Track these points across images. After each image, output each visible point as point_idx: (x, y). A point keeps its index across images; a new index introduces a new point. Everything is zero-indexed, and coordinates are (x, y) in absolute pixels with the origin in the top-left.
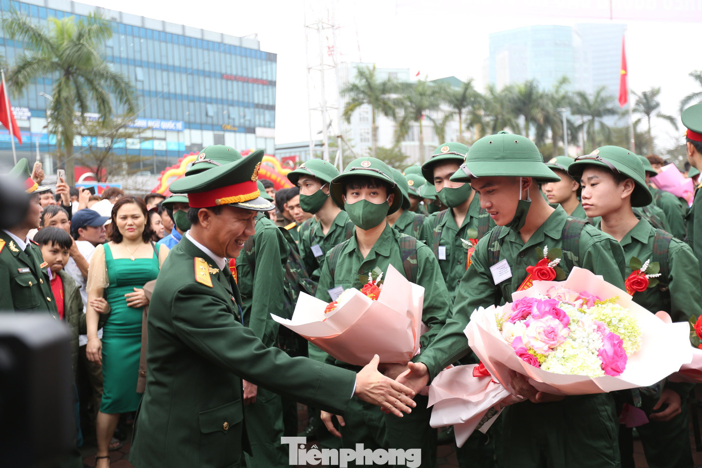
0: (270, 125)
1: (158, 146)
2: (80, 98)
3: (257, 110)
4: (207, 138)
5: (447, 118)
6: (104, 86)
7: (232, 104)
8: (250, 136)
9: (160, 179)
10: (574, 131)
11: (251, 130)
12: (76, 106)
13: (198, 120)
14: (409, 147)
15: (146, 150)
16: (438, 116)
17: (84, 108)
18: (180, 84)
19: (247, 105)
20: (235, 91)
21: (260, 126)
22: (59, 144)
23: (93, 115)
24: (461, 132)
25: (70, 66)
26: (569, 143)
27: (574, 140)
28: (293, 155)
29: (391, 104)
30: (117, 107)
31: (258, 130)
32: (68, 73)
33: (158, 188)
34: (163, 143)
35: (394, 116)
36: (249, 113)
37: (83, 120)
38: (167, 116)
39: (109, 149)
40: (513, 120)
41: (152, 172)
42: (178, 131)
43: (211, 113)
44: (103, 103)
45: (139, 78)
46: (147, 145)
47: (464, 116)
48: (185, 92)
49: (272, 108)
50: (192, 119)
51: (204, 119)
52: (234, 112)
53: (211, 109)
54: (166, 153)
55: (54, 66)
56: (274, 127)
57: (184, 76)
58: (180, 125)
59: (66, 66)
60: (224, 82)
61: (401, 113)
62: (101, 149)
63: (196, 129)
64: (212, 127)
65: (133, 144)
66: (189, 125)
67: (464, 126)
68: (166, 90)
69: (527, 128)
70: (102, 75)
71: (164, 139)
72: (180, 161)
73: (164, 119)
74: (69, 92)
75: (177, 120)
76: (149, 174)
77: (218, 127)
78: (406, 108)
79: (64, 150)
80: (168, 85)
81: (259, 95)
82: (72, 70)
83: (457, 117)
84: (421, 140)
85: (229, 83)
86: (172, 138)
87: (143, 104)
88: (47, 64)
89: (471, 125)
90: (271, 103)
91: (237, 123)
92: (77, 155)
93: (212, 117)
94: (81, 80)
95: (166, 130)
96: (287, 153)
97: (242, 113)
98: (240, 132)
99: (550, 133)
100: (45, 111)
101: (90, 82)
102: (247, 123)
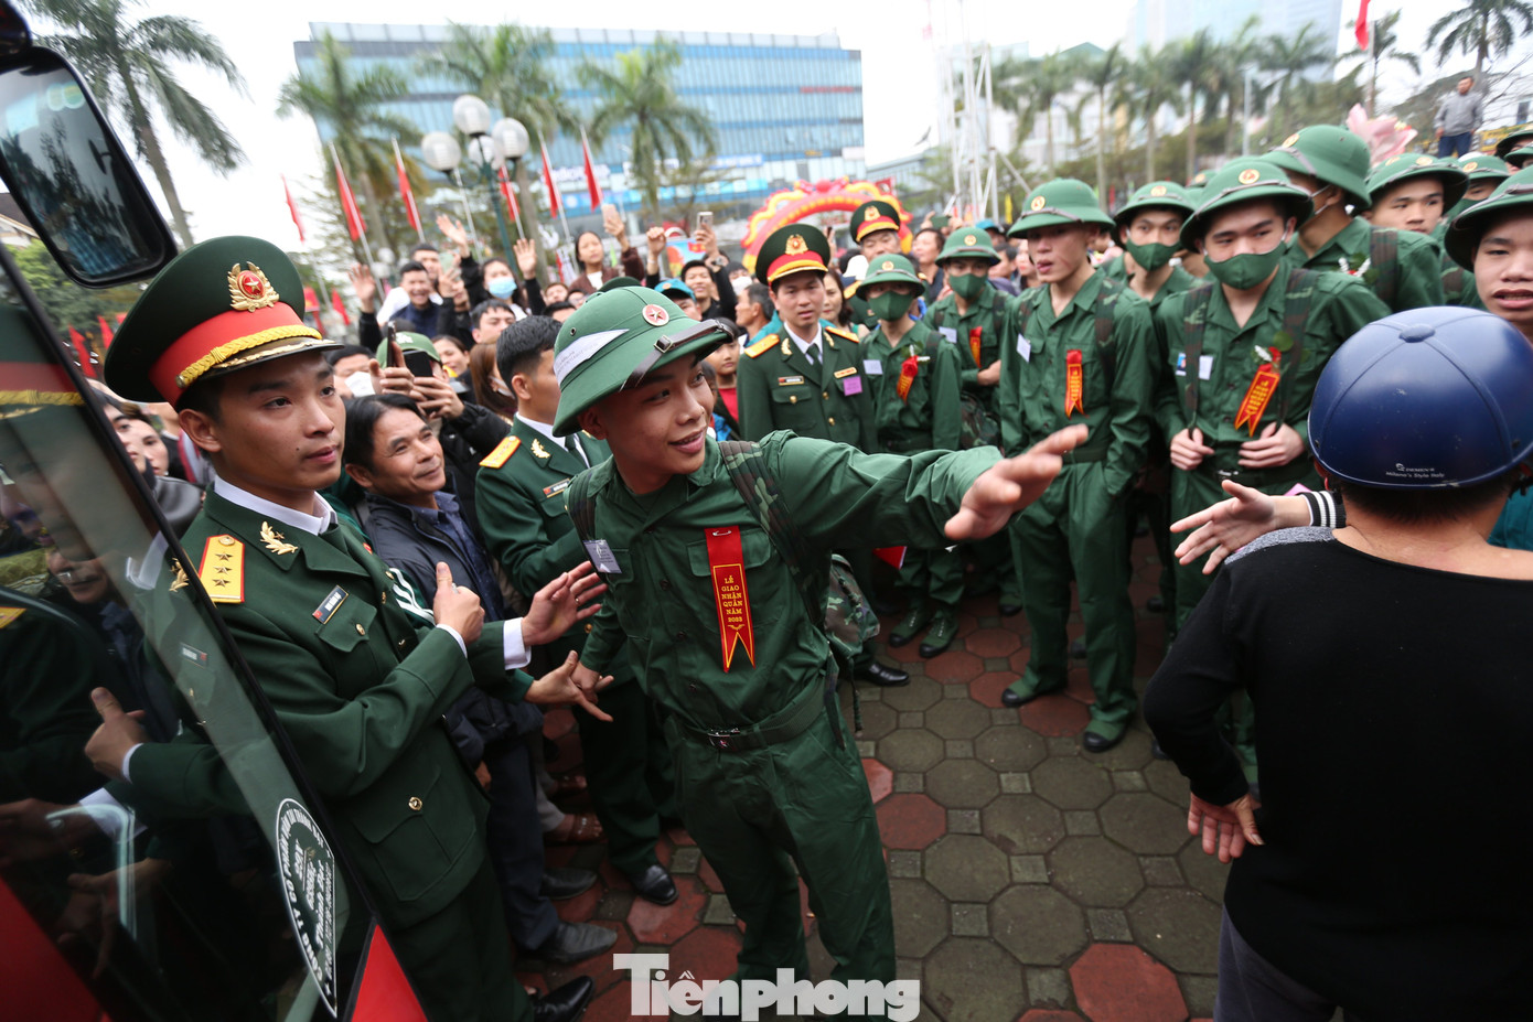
0: (858, 143)
1: (738, 187)
2: (658, 145)
3: (843, 127)
4: (788, 170)
5: (1083, 102)
6: (680, 124)
7: (813, 123)
8: (837, 160)
9: (749, 227)
10: (1261, 95)
11: (837, 153)
12: (655, 154)
13: (778, 149)
14: (1033, 148)
15: (727, 194)
16: (1071, 100)
17: (663, 155)
18: (754, 109)
19: (830, 122)
20: (816, 106)
21: (847, 146)
22: (644, 201)
23: (673, 162)
24: (1101, 118)
25: (643, 108)
26: (1252, 112)
27: (1259, 107)
28: (886, 177)
29: (1011, 93)
30: (696, 148)
31: (847, 152)
32: (643, 117)
33: (747, 237)
34: (742, 183)
35: (1016, 108)
36: (834, 131)
37: (663, 168)
38: (745, 150)
39: (693, 198)
40: (1175, 93)
41: (736, 219)
42: (758, 166)
43: (791, 138)
44: (681, 146)
45: (711, 107)
46: (728, 189)
47: (1107, 95)
48: (760, 117)
49: (859, 121)
50: (771, 149)
51: (784, 147)
52: (818, 133)
53: (791, 134)
54: (748, 194)
55: (629, 111)
56: (863, 145)
57: (757, 98)
58: (758, 159)
59: (639, 109)
60: (802, 97)
61: (1023, 103)
62: (684, 199)
63: (776, 160)
64: (794, 155)
65: (714, 188)
66: (769, 157)
67: (1107, 109)
68: (739, 118)
69: (1192, 99)
70: (676, 113)
71: (743, 178)
72: (768, 202)
73: (741, 154)
74: (647, 140)
75: (755, 153)
76: (732, 220)
77: (801, 154)
78: (1031, 97)
79: (650, 207)
80: (742, 111)
81: (843, 108)
82: (648, 110)
83: (1097, 99)
84: (1050, 137)
85: (809, 97)
86: (751, 175)
87: (724, 140)
88: (622, 111)
89: (1114, 108)
90: (858, 115)
91: (821, 147)
92: (664, 210)
93: (793, 144)
94: (657, 122)
95: (745, 167)
96: (880, 176)
97: (826, 133)
98: (825, 156)
99: (1224, 103)
100: (621, 165)
101: (666, 123)
102: (833, 146)
